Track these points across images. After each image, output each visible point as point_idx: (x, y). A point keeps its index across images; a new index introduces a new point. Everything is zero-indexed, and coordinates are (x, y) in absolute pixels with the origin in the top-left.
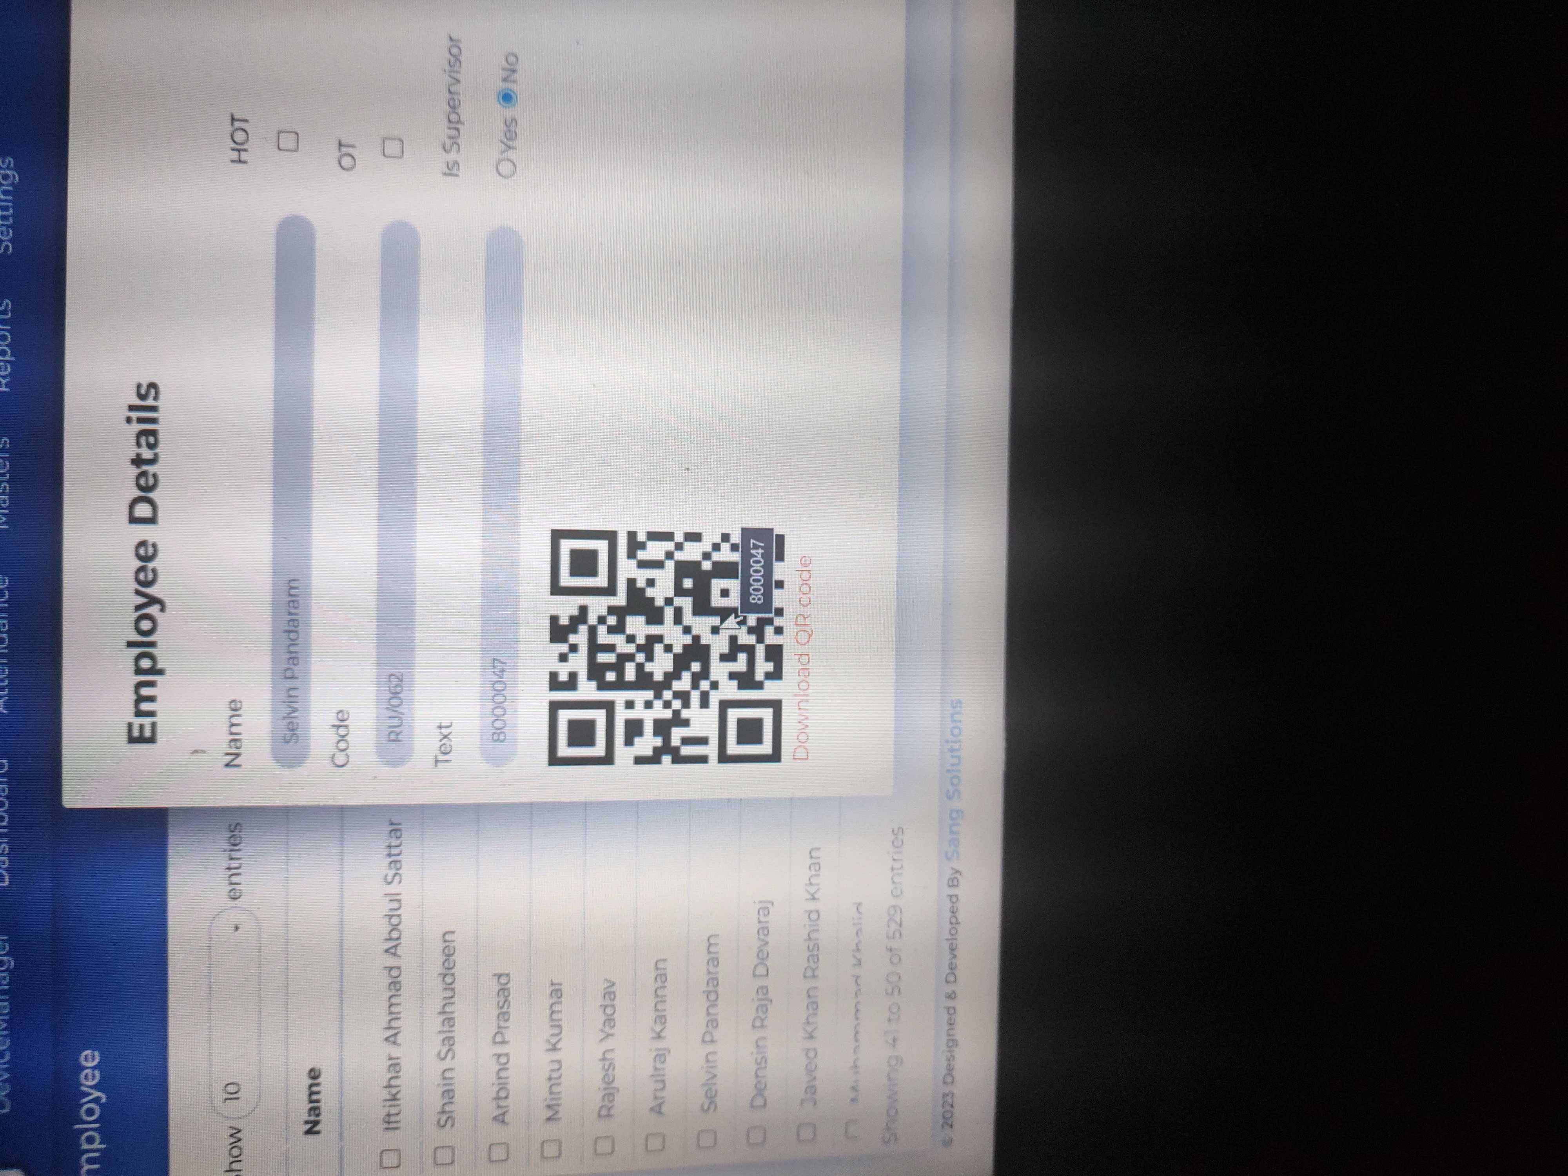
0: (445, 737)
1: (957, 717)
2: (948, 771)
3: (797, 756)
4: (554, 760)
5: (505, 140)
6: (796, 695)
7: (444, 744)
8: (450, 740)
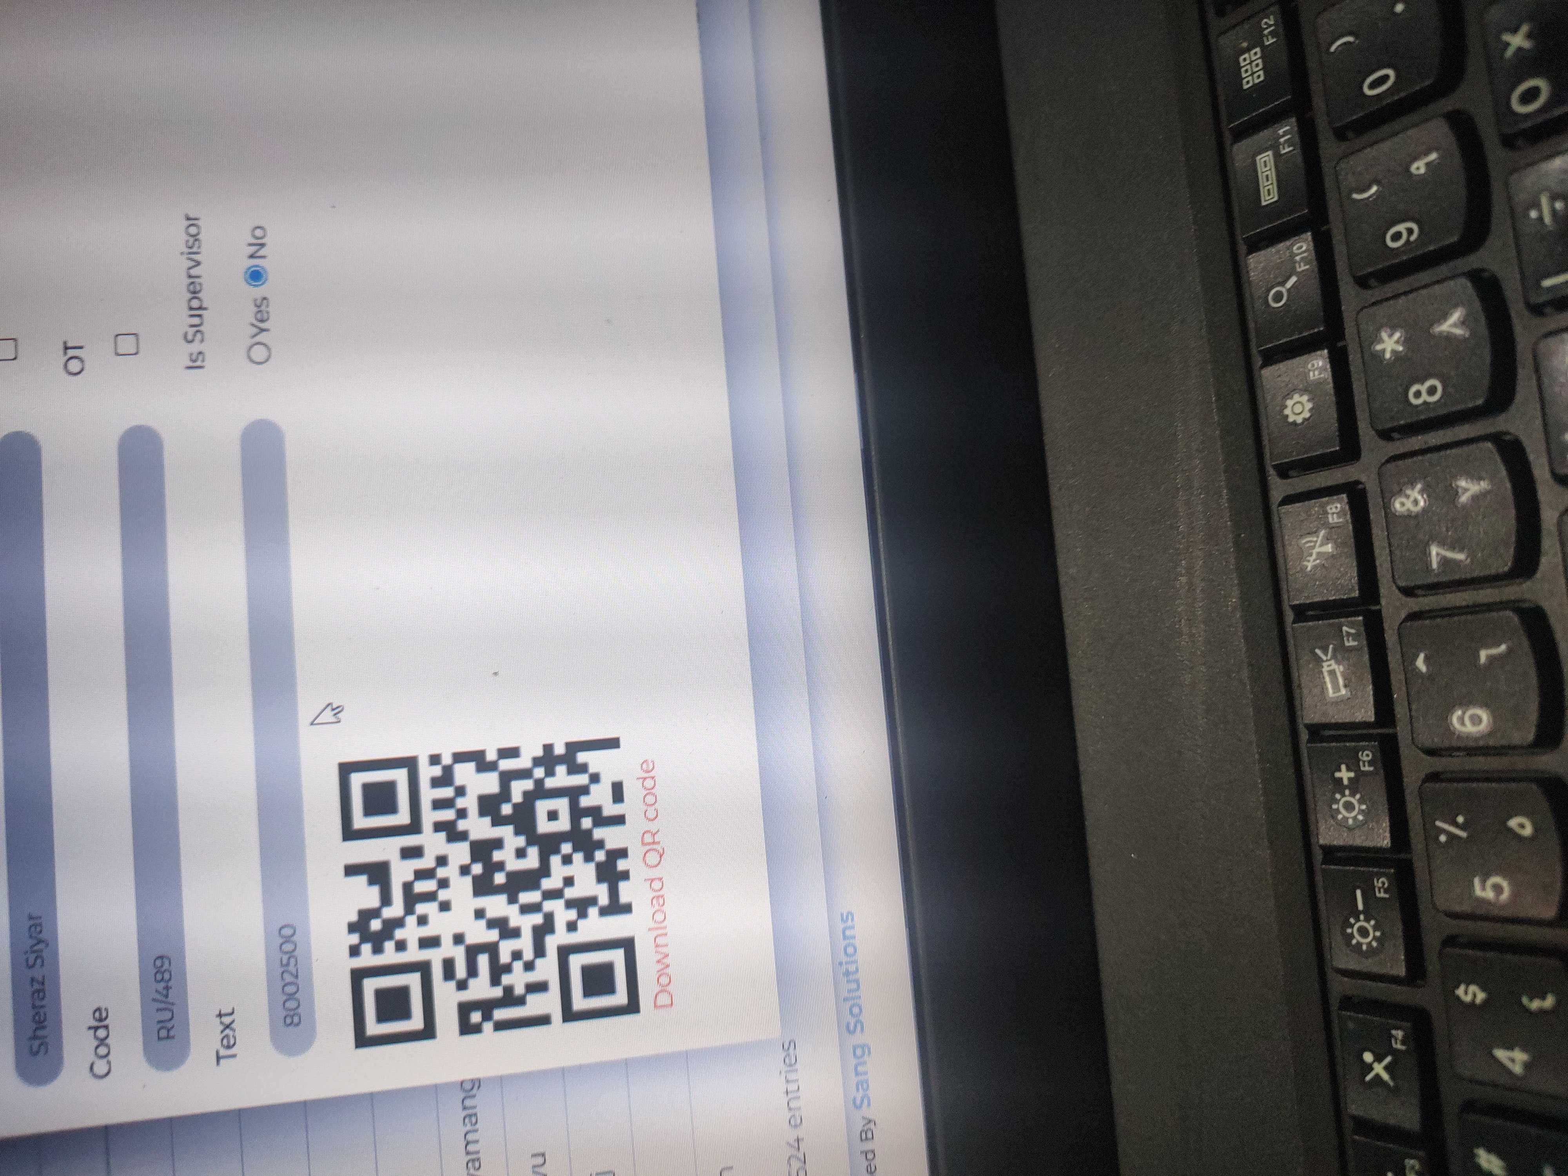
0: (228, 1027)
1: (848, 933)
2: (845, 999)
3: (659, 1003)
4: (362, 1040)
5: (255, 322)
6: (650, 930)
7: (227, 1036)
8: (234, 1030)
